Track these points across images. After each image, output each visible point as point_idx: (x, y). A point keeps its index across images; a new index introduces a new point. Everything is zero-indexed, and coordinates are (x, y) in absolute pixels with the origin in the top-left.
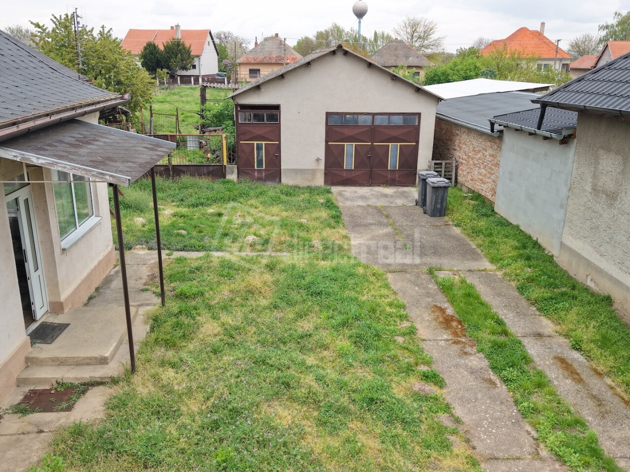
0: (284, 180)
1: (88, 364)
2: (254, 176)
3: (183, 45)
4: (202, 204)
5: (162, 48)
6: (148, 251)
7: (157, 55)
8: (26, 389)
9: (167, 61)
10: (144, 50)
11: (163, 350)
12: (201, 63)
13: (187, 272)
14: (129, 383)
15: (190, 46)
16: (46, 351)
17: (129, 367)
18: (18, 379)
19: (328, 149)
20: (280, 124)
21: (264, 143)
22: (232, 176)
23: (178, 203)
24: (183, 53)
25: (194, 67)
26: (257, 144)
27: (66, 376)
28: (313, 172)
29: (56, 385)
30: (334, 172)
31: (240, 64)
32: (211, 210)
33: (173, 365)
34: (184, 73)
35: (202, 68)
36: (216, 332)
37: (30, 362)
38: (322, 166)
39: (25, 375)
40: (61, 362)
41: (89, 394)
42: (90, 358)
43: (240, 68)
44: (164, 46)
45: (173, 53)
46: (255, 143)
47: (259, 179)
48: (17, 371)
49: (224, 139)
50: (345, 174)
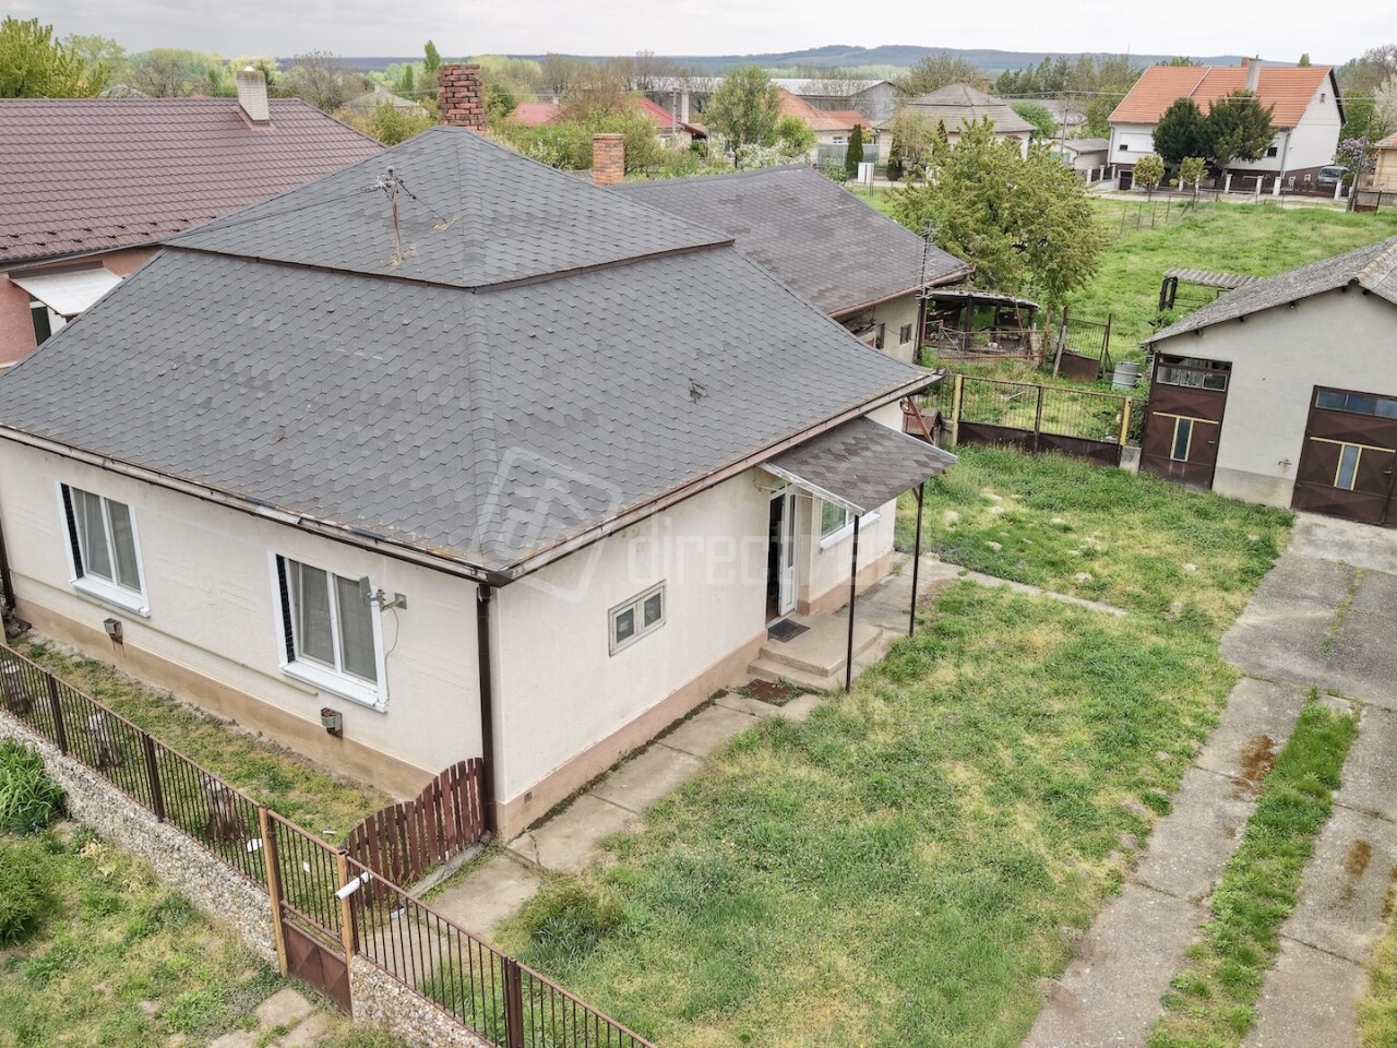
0: (1219, 486)
1: (810, 672)
2: (1167, 470)
3: (1256, 106)
4: (1051, 507)
5: (1205, 111)
6: (940, 563)
7: (1193, 127)
8: (754, 677)
9: (1211, 140)
10: (1167, 116)
11: (887, 681)
12: (1290, 144)
13: (965, 603)
14: (838, 701)
15: (1272, 108)
16: (780, 648)
17: (844, 685)
18: (749, 666)
19: (1308, 449)
20: (1226, 392)
21: (1193, 419)
22: (1130, 465)
23: (1021, 497)
24: (1250, 122)
25: (1273, 152)
26: (1182, 421)
27: (788, 676)
28: (1274, 482)
29: (778, 682)
30: (1314, 488)
31: (1384, 150)
32: (1057, 520)
33: (887, 698)
34: (1246, 165)
35: (1289, 155)
36: (949, 680)
37: (763, 654)
38: (1292, 474)
39: (756, 664)
40: (788, 662)
41: (802, 698)
42: (813, 667)
43: (1383, 160)
44: (1211, 107)
45: (1226, 124)
46: (1178, 418)
47: (1174, 477)
48: (750, 658)
49: (1127, 404)
50: (1333, 496)
